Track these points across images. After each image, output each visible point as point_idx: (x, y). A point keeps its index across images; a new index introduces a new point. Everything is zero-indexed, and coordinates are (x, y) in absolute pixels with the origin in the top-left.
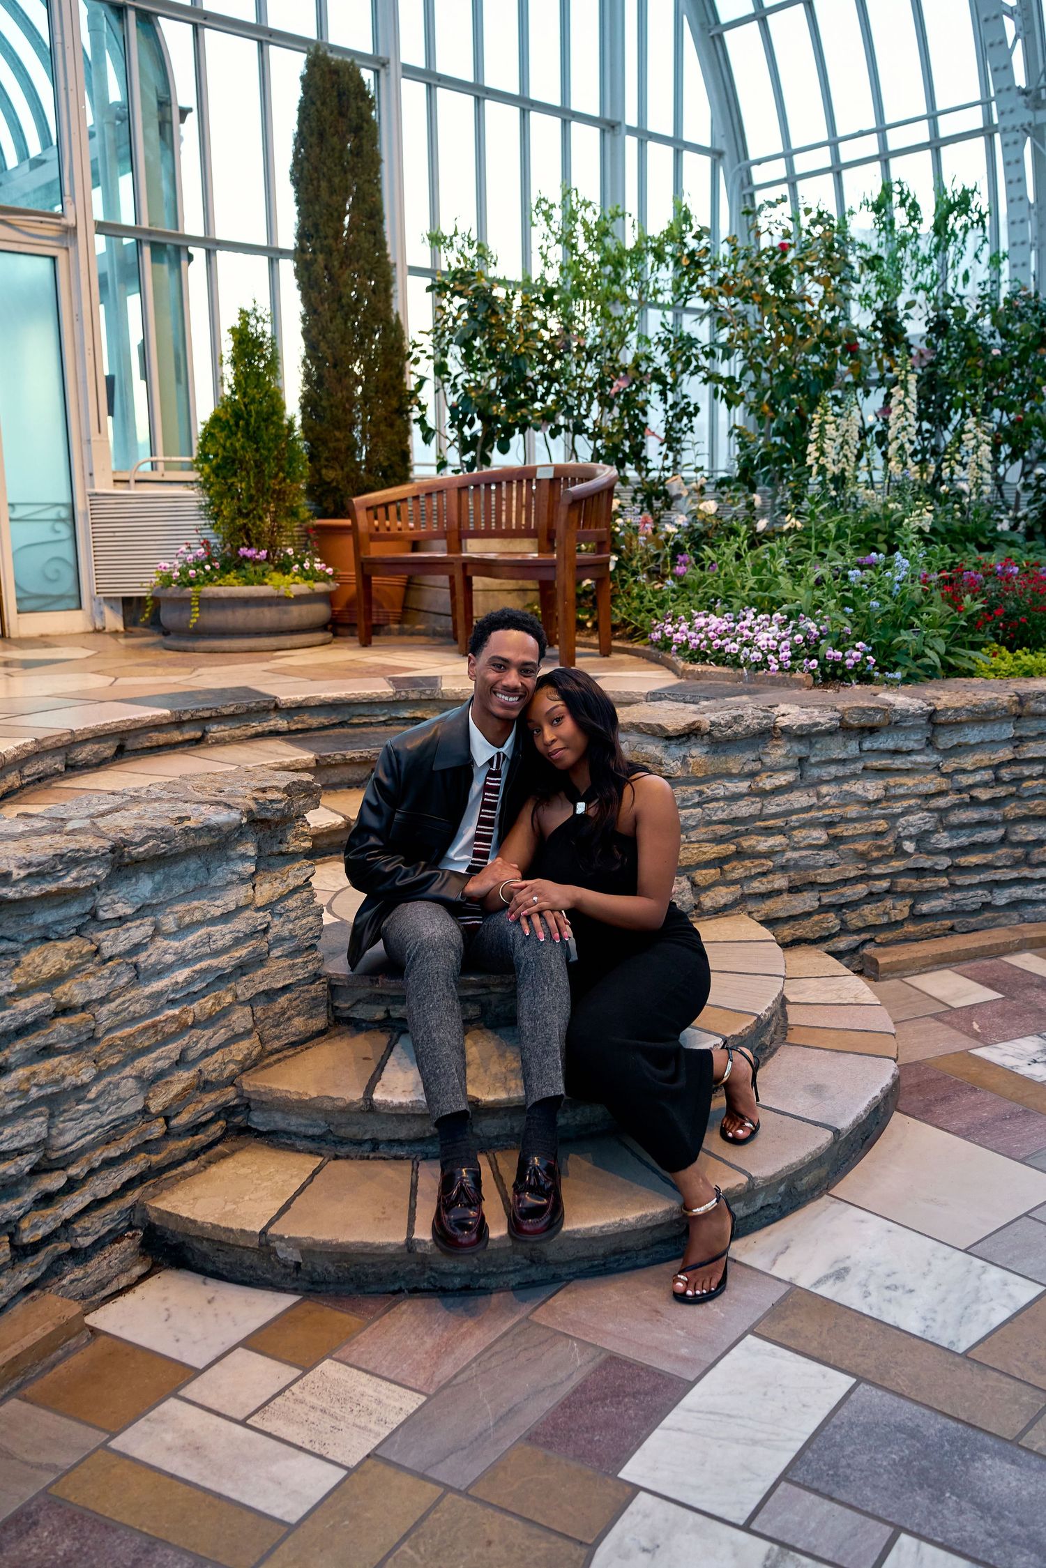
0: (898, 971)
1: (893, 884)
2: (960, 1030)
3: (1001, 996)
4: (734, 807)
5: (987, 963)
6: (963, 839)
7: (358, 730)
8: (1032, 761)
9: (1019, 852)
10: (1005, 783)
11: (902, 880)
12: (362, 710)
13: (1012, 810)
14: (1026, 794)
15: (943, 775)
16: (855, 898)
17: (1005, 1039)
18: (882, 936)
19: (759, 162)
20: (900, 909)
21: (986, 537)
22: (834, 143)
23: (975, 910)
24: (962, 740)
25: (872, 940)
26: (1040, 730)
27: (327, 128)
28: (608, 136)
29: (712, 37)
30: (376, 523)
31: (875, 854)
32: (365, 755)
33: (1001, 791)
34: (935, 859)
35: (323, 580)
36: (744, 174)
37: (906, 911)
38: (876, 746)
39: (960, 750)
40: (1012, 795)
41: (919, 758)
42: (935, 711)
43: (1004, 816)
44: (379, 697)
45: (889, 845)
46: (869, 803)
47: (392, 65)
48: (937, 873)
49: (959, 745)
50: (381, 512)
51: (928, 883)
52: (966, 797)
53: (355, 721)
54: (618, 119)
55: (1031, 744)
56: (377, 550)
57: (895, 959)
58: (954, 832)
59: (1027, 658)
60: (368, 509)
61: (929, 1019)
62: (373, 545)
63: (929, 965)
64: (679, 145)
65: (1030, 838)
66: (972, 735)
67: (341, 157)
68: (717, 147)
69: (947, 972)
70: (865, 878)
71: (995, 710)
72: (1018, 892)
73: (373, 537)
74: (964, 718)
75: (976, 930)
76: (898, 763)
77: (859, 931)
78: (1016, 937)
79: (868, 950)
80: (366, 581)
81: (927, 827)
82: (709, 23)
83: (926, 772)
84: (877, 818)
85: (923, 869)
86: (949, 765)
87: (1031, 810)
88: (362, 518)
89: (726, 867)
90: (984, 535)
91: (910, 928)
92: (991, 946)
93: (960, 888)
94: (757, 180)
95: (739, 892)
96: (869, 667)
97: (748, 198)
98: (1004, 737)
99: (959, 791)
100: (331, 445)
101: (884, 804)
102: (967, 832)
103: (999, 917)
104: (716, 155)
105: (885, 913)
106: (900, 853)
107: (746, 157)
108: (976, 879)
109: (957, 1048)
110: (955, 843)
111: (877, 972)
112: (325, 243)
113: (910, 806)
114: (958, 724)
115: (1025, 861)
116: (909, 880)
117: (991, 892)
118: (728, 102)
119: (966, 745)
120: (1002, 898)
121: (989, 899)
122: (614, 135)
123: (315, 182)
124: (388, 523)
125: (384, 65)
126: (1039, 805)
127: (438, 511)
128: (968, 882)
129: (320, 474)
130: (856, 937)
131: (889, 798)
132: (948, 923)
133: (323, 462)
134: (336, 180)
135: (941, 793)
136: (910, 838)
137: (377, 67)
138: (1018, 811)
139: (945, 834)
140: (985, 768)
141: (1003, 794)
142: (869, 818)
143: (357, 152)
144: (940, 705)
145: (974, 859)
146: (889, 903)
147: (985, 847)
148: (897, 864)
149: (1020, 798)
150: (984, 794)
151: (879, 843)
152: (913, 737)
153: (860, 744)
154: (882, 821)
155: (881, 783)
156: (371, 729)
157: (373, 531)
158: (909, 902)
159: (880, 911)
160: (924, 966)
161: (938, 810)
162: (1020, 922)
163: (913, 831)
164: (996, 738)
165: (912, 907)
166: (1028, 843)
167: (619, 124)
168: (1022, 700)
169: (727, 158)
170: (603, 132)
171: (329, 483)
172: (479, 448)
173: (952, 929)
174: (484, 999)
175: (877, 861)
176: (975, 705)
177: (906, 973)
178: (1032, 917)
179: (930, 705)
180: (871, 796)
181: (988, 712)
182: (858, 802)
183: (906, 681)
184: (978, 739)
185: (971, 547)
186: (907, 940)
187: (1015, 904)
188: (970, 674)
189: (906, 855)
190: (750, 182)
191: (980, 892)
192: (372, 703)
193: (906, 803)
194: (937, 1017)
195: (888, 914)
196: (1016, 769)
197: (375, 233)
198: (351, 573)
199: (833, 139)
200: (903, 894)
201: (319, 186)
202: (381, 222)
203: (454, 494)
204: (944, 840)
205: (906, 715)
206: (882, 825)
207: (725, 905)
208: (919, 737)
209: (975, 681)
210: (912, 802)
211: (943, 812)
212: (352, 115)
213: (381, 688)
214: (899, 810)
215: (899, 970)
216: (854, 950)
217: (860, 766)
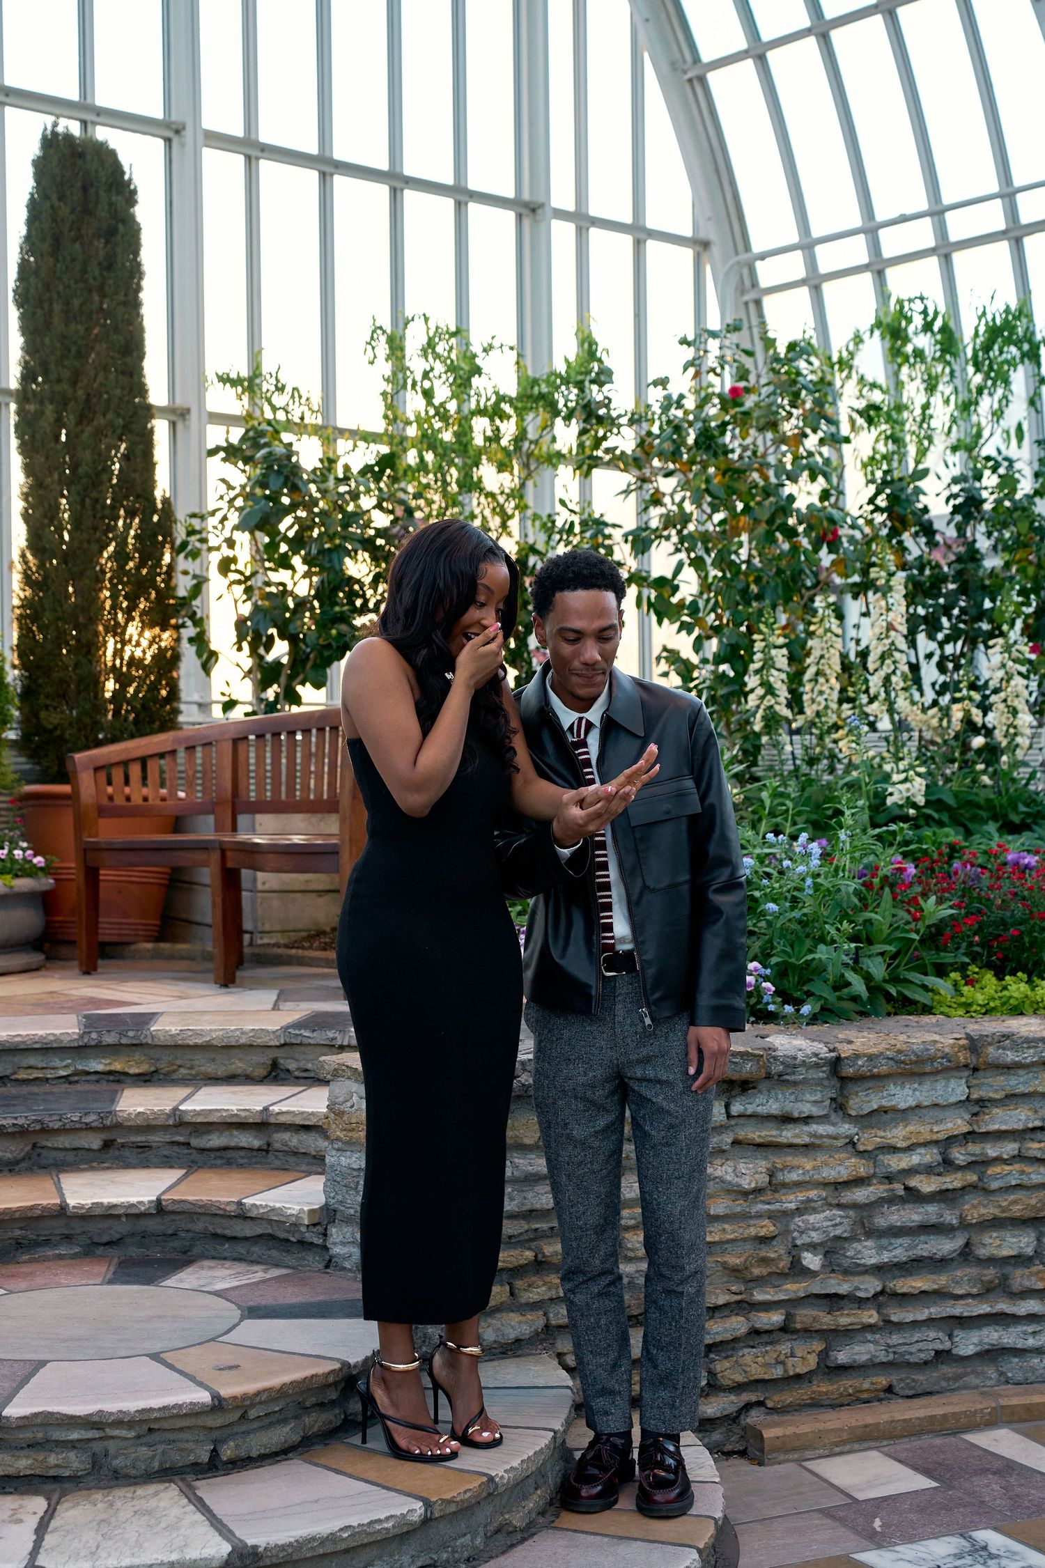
0: (794, 1450)
1: (789, 1317)
2: (853, 1529)
3: (934, 1484)
4: (530, 1195)
5: (938, 1441)
6: (898, 1251)
7: (25, 1090)
8: (1000, 1135)
9: (990, 1273)
10: (960, 1168)
11: (804, 1312)
12: (33, 1060)
13: (976, 1209)
14: (994, 1185)
15: (861, 1154)
16: (728, 1336)
17: (910, 1539)
18: (776, 1398)
19: (763, 257)
20: (804, 1356)
21: (1018, 813)
22: (807, 245)
23: (926, 1363)
24: (885, 1103)
25: (760, 1404)
26: (1008, 1090)
27: (66, 231)
28: (527, 223)
29: (690, 81)
30: (110, 790)
31: (756, 1271)
32: (20, 1122)
33: (953, 1181)
34: (856, 1281)
35: (29, 875)
36: (745, 272)
37: (813, 1361)
38: (750, 1109)
39: (886, 1117)
40: (973, 1187)
41: (821, 1129)
42: (838, 1059)
43: (962, 1218)
44: (57, 1040)
45: (780, 1258)
46: (745, 1194)
47: (188, 133)
48: (861, 1302)
49: (883, 1111)
50: (118, 774)
51: (845, 1319)
52: (899, 1188)
53: (22, 1075)
54: (541, 199)
55: (995, 1111)
56: (108, 832)
57: (790, 1430)
58: (884, 1241)
59: (1017, 987)
60: (97, 769)
61: (816, 1515)
62: (102, 822)
63: (845, 1442)
64: (640, 233)
65: (1006, 1252)
66: (903, 1095)
67: (84, 271)
68: (702, 235)
69: (874, 1454)
70: (744, 1306)
71: (932, 1059)
72: (993, 1336)
73: (102, 812)
74: (884, 1069)
75: (930, 1393)
76: (789, 1134)
77: (738, 1388)
78: (986, 1405)
79: (754, 1418)
80: (92, 874)
81: (838, 1232)
82: (685, 62)
83: (831, 1149)
84: (759, 1216)
85: (836, 1296)
86: (869, 1140)
87: (1004, 1210)
88: (87, 784)
89: (519, 1284)
90: (1015, 809)
91: (823, 1387)
92: (945, 1416)
93: (899, 1326)
94: (764, 282)
95: (541, 1322)
96: (766, 998)
97: (752, 307)
98: (953, 1100)
99: (889, 1178)
100: (56, 675)
101: (768, 1196)
102: (905, 1241)
103: (966, 1374)
104: (701, 245)
105: (778, 1362)
106: (797, 1270)
107: (747, 248)
108: (922, 1315)
109: (837, 1551)
110: (886, 1257)
111: (762, 1450)
112: (58, 388)
113: (810, 1200)
114: (877, 1079)
115: (1001, 1287)
116: (814, 1313)
117: (950, 1336)
118: (717, 170)
119: (894, 1110)
120: (968, 1343)
121: (947, 1345)
122: (536, 222)
123: (46, 306)
124: (127, 790)
125: (177, 132)
126: (1015, 1202)
127: (204, 772)
128: (910, 1317)
129: (37, 718)
130: (733, 1398)
131: (774, 1185)
132: (883, 1381)
133: (42, 700)
134: (76, 303)
135: (859, 1182)
136: (812, 1247)
137: (170, 134)
138: (983, 1211)
139: (869, 1243)
140: (925, 1144)
141: (957, 1184)
142: (745, 1216)
143: (109, 265)
144: (846, 1051)
145: (918, 1283)
146: (785, 1348)
147: (938, 1264)
148: (794, 1288)
149: (987, 1192)
150: (927, 1185)
151: (763, 1254)
152: (808, 1097)
153: (727, 1106)
154: (766, 1222)
155: (763, 1165)
156: (47, 1088)
157: (105, 801)
158: (818, 1346)
159: (770, 1358)
160: (837, 1444)
161: (855, 1206)
162: (999, 1383)
163: (816, 1237)
164: (941, 1101)
165: (824, 1355)
166: (1006, 1260)
167: (542, 206)
168: (974, 1045)
169: (715, 250)
170: (519, 217)
171: (50, 732)
172: (283, 679)
173: (889, 1389)
174: (97, 1447)
175: (759, 1281)
176: (899, 1052)
177: (808, 1454)
178: (1019, 1376)
179: (833, 1050)
180: (747, 1183)
181: (920, 1061)
182: (729, 1191)
183: (814, 1019)
184: (911, 1102)
185: (992, 827)
186: (816, 1404)
187: (991, 1354)
188: (927, 1010)
189: (806, 1273)
190: (755, 284)
191: (932, 1334)
192: (47, 1049)
193: (801, 1196)
194: (826, 1513)
195: (783, 1363)
196: (974, 1148)
197: (131, 375)
198: (72, 865)
199: (806, 241)
200: (808, 1333)
201: (51, 311)
202: (141, 356)
203: (227, 747)
204: (868, 1252)
205: (792, 1064)
206: (767, 1228)
207: (518, 1341)
208: (818, 1097)
209: (926, 1019)
210: (813, 1194)
211: (866, 1208)
212: (102, 213)
213: (66, 1027)
214: (793, 1206)
215: (798, 1449)
216: (732, 1419)
217: (728, 1138)
